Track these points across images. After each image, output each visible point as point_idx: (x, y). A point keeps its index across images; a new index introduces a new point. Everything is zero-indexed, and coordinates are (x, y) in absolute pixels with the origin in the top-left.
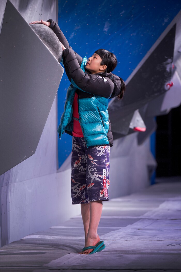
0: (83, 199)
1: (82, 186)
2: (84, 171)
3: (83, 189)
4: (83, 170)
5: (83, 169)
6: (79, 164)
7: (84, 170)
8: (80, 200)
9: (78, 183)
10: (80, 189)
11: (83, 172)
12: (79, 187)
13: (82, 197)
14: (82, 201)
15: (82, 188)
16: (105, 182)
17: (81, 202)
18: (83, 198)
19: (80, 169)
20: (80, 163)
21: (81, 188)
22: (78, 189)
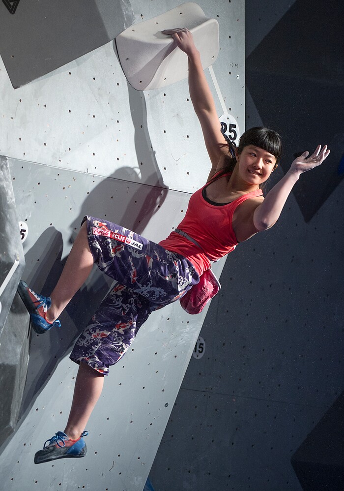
0: (90, 355)
1: (101, 332)
2: (119, 308)
3: (100, 337)
4: (118, 305)
5: (121, 304)
6: (119, 293)
7: (122, 306)
8: (84, 354)
9: (98, 323)
10: (95, 334)
11: (116, 308)
12: (95, 332)
13: (91, 350)
14: (86, 358)
15: (100, 335)
16: (120, 238)
17: (84, 358)
18: (91, 353)
19: (115, 300)
20: (121, 290)
21: (98, 335)
22: (92, 332)
